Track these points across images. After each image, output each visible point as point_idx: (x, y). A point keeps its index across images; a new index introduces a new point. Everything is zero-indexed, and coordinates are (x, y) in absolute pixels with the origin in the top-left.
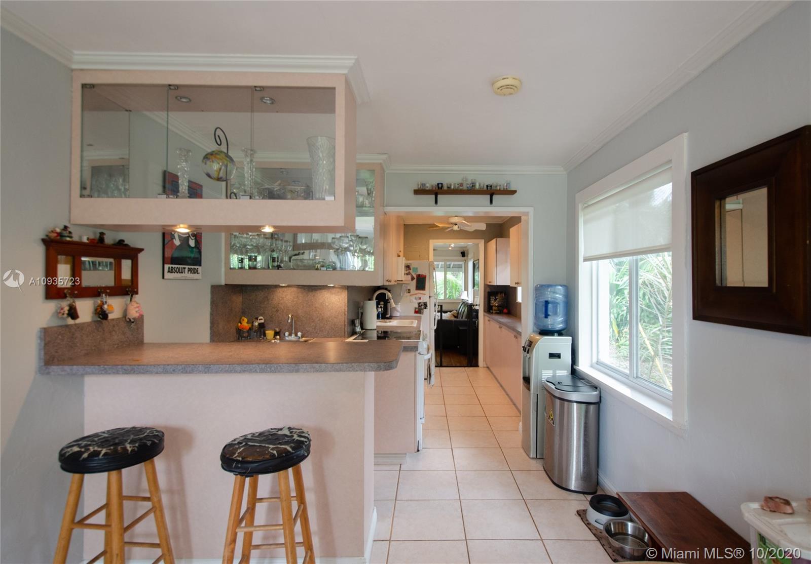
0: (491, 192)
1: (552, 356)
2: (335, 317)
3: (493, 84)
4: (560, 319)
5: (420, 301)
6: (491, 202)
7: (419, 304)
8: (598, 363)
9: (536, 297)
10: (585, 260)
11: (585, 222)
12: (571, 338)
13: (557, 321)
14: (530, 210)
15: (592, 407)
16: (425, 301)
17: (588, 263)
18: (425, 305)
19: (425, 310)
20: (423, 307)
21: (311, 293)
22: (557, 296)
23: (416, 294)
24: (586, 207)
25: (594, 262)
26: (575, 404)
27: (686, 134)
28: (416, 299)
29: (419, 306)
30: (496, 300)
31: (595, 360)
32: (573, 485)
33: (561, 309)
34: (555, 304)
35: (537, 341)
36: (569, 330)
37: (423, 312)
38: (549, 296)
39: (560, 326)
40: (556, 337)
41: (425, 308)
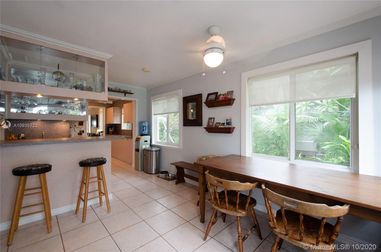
0: (125, 93)
1: (145, 141)
2: (63, 133)
3: (143, 69)
4: (147, 131)
5: (80, 130)
6: (125, 96)
7: (80, 131)
8: (157, 142)
9: (140, 125)
10: (154, 115)
11: (154, 105)
12: (150, 136)
13: (146, 132)
14: (137, 100)
15: (158, 152)
16: (83, 130)
17: (154, 116)
18: (83, 131)
19: (83, 134)
20: (82, 132)
21: (51, 124)
22: (146, 124)
23: (79, 127)
24: (154, 101)
25: (156, 115)
26: (154, 152)
27: (181, 89)
28: (79, 129)
29: (80, 132)
30: (111, 129)
31: (156, 142)
32: (153, 172)
33: (147, 128)
34: (145, 127)
35: (141, 138)
36: (149, 134)
37: (82, 134)
38: (144, 124)
39: (147, 133)
40: (146, 136)
41: (83, 133)
